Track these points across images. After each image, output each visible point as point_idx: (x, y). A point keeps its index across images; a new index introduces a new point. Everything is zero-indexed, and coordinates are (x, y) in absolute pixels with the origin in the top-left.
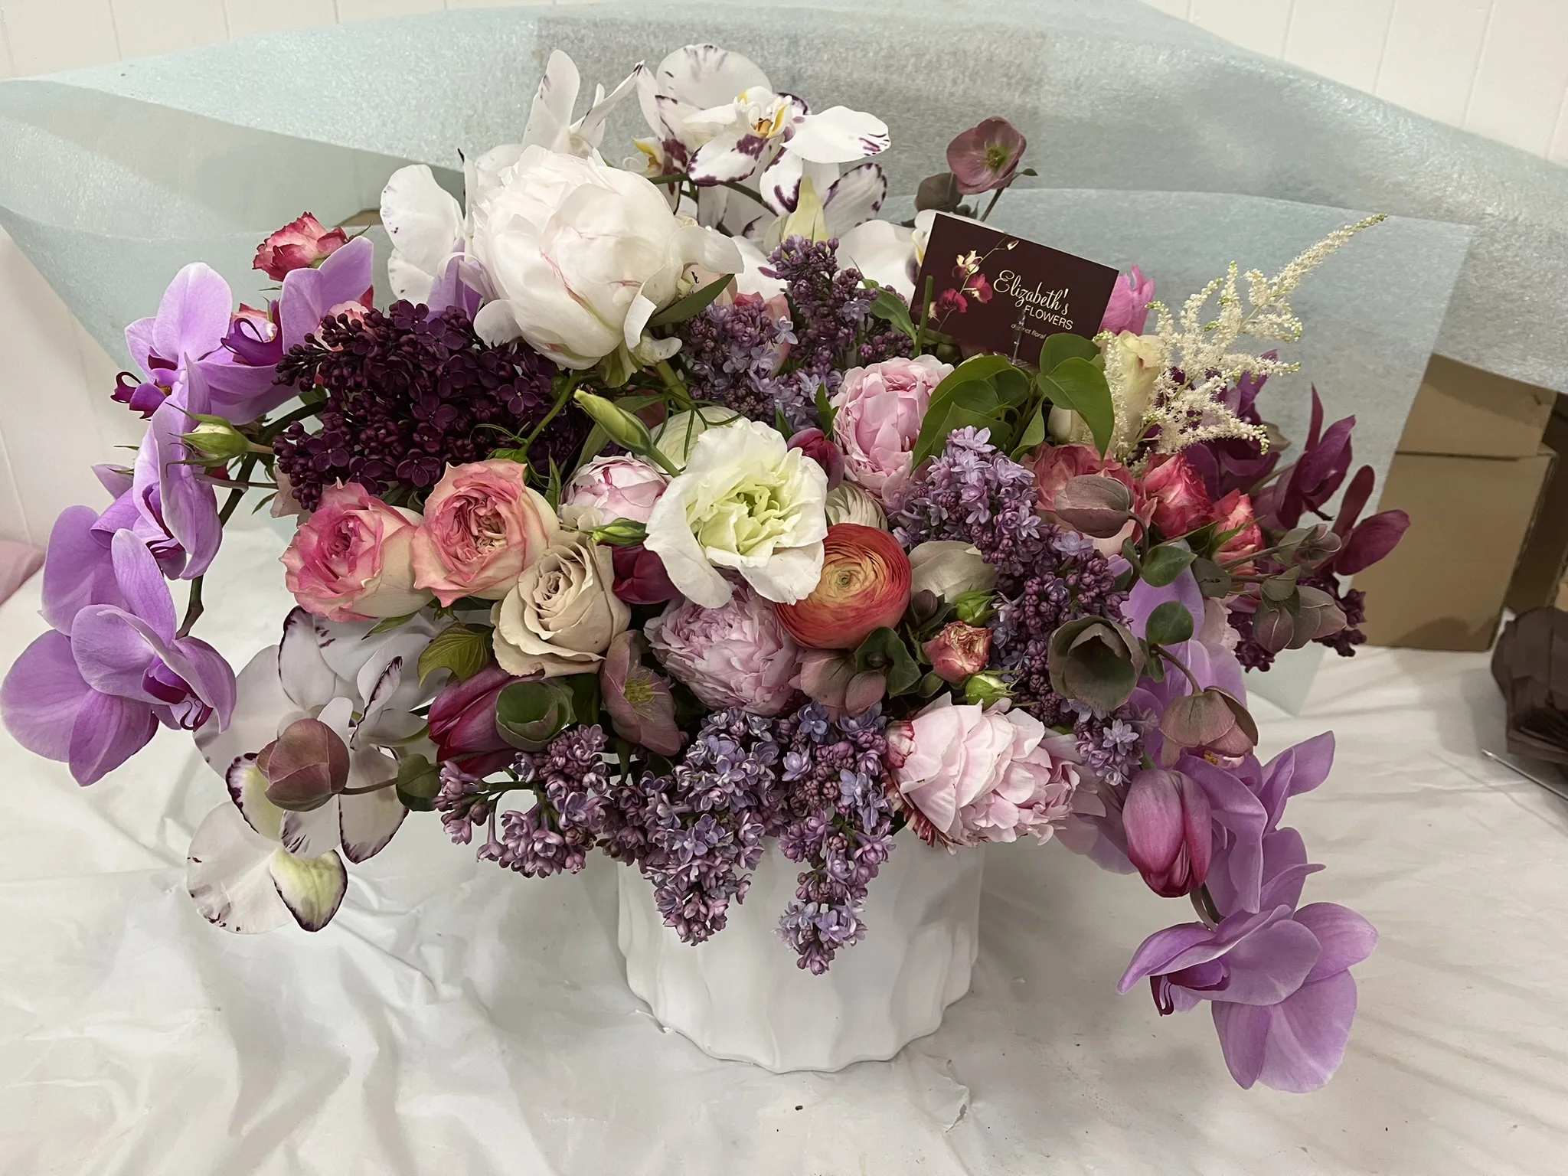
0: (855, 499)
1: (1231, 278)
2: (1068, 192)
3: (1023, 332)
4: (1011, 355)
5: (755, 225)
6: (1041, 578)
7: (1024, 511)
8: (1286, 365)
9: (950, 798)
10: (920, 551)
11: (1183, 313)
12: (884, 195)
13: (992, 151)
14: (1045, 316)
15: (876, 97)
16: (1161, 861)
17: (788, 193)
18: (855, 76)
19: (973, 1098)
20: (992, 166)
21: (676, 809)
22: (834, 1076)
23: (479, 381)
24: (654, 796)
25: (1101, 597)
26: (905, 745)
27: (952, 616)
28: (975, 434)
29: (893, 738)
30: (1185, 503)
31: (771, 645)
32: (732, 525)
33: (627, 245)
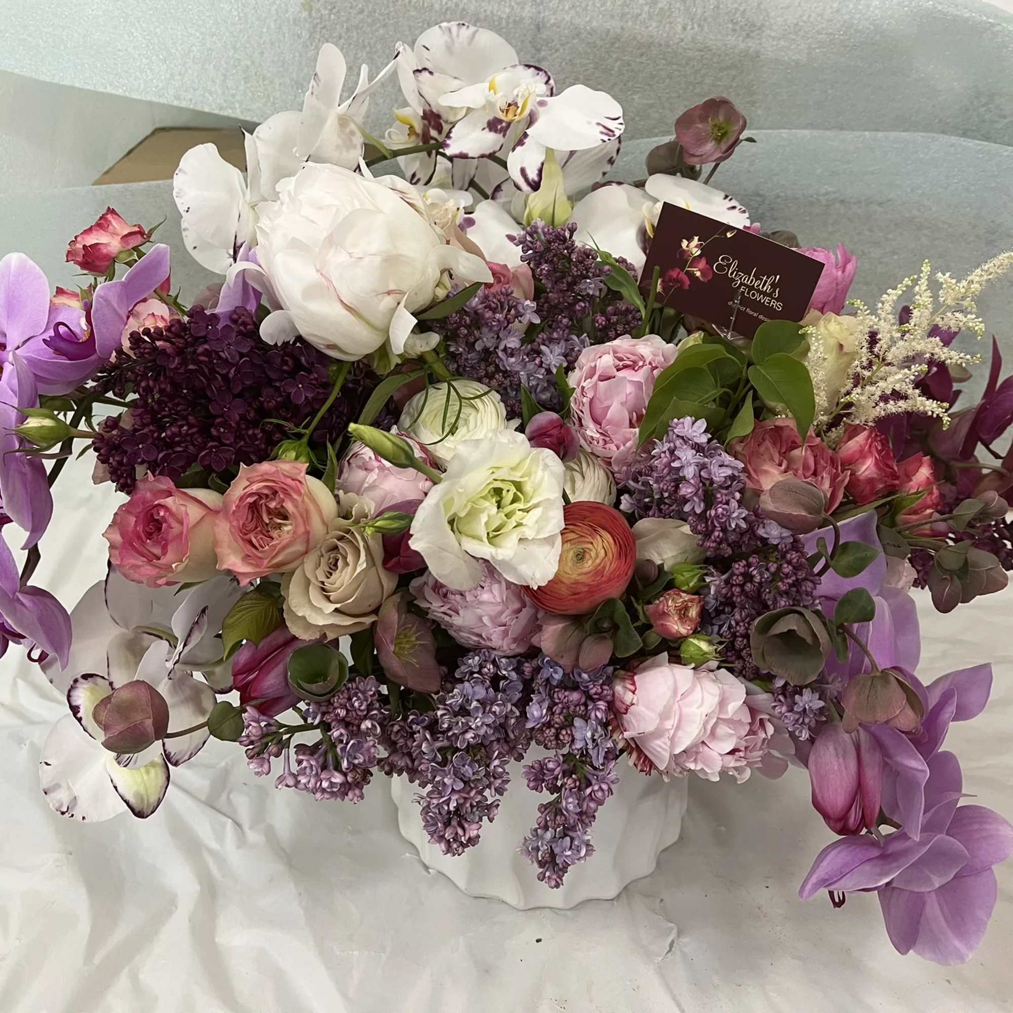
0: (588, 465)
1: (924, 276)
2: (784, 133)
3: (739, 309)
4: (728, 328)
5: (504, 187)
6: (747, 561)
7: (734, 504)
8: (968, 357)
9: (664, 746)
10: (643, 524)
11: (880, 305)
12: (618, 151)
13: (715, 125)
14: (758, 297)
15: (613, 44)
16: (839, 809)
17: (532, 175)
18: (594, 24)
19: (680, 933)
20: (716, 139)
21: (438, 744)
22: (568, 913)
23: (265, 373)
24: (419, 732)
25: (797, 584)
26: (628, 697)
27: (671, 585)
28: (693, 424)
29: (619, 688)
30: (875, 476)
31: (517, 605)
32: (483, 524)
33: (391, 261)
